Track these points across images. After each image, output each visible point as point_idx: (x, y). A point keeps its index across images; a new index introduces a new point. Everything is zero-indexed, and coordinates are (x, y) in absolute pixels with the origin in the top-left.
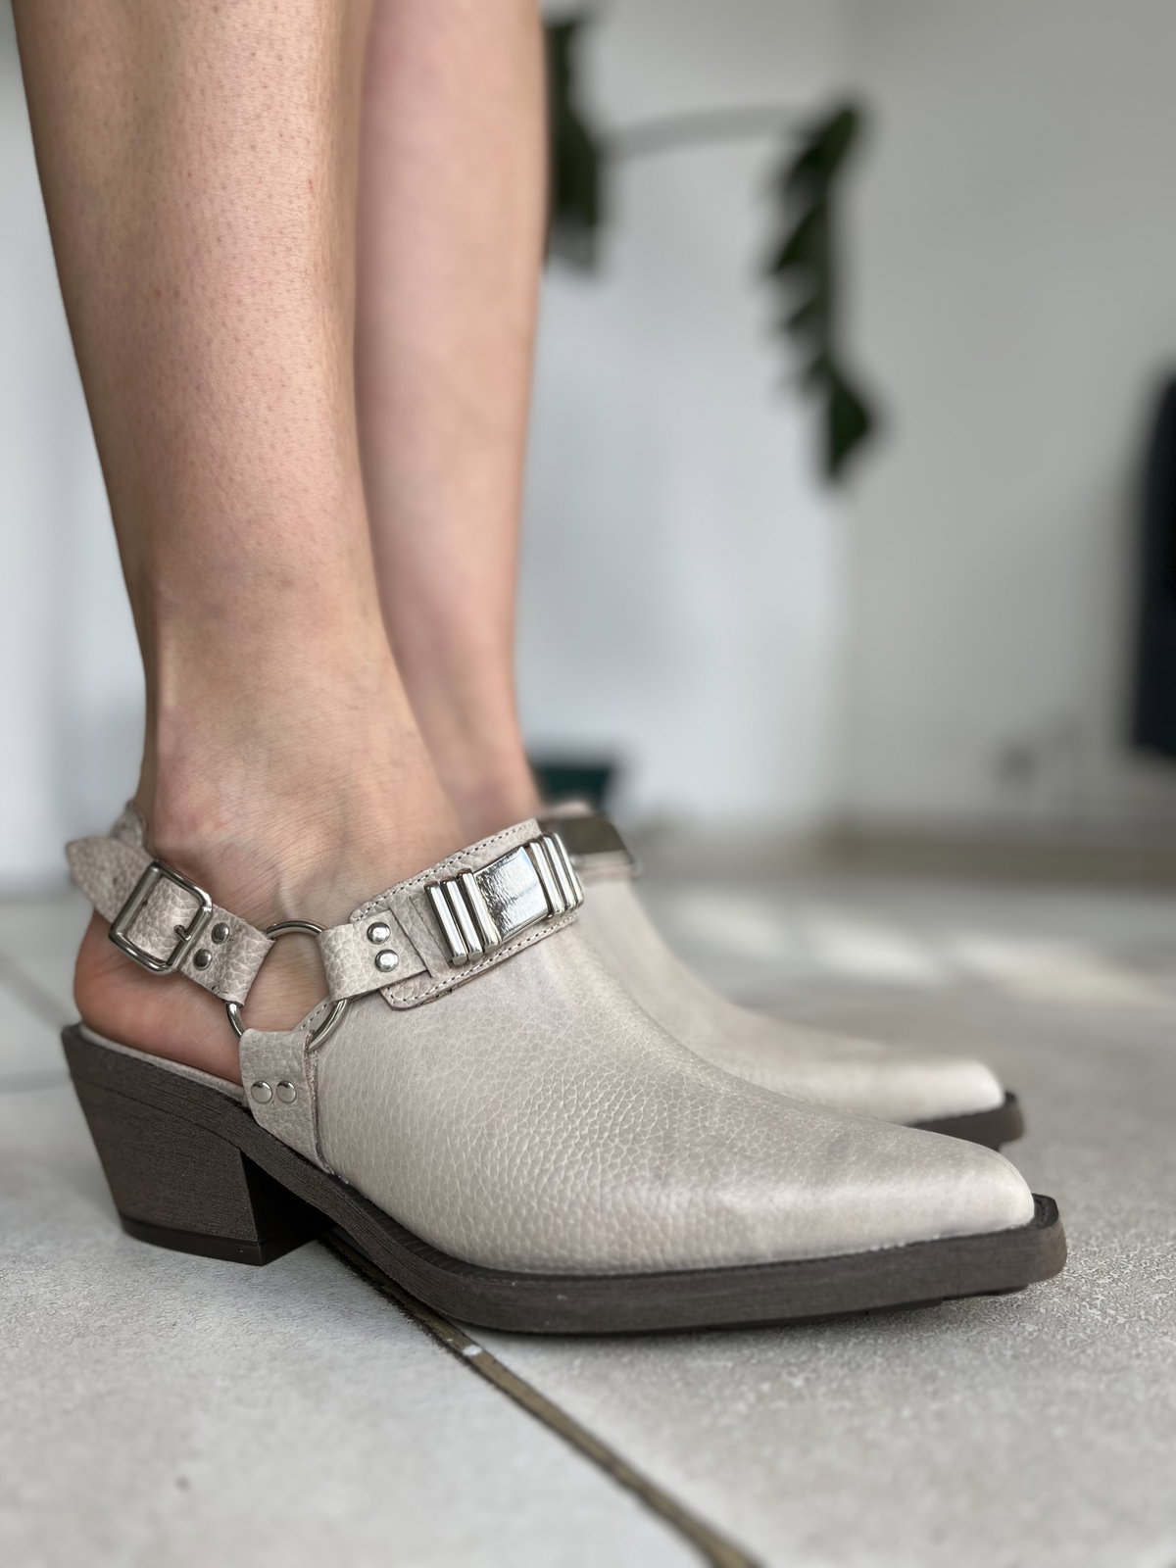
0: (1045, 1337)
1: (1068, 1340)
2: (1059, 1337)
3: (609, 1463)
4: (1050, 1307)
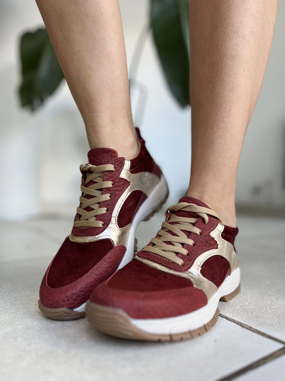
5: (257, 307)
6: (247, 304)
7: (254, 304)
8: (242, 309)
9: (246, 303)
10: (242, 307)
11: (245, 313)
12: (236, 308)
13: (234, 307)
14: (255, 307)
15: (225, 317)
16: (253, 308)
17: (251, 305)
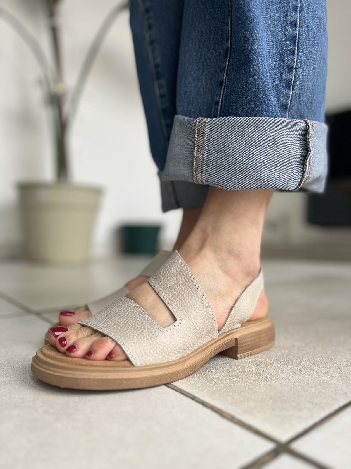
0: (293, 368)
1: (298, 369)
2: (296, 368)
3: (193, 398)
4: (293, 362)
5: (248, 384)
6: (235, 380)
7: (244, 380)
8: (227, 389)
9: (234, 378)
10: (228, 385)
11: (231, 394)
12: (219, 387)
13: (217, 386)
14: (245, 384)
15: (201, 402)
16: (242, 386)
17: (240, 382)
